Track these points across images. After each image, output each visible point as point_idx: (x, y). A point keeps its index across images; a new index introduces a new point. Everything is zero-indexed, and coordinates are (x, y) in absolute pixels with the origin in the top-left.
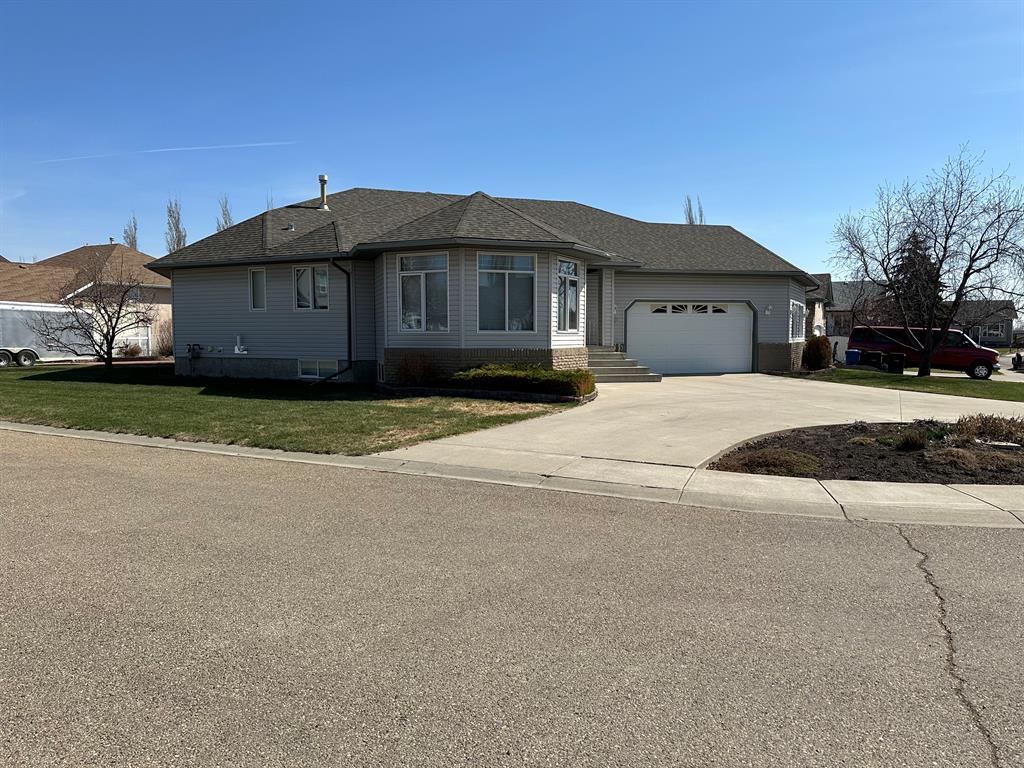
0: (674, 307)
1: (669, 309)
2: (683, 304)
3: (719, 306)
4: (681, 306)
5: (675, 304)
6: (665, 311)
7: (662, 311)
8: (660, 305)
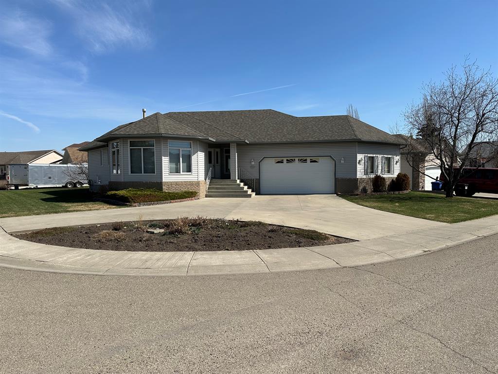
0: (287, 160)
1: (285, 161)
2: (293, 158)
3: (314, 159)
4: (292, 160)
5: (288, 159)
6: (283, 162)
7: (282, 162)
8: (279, 159)
